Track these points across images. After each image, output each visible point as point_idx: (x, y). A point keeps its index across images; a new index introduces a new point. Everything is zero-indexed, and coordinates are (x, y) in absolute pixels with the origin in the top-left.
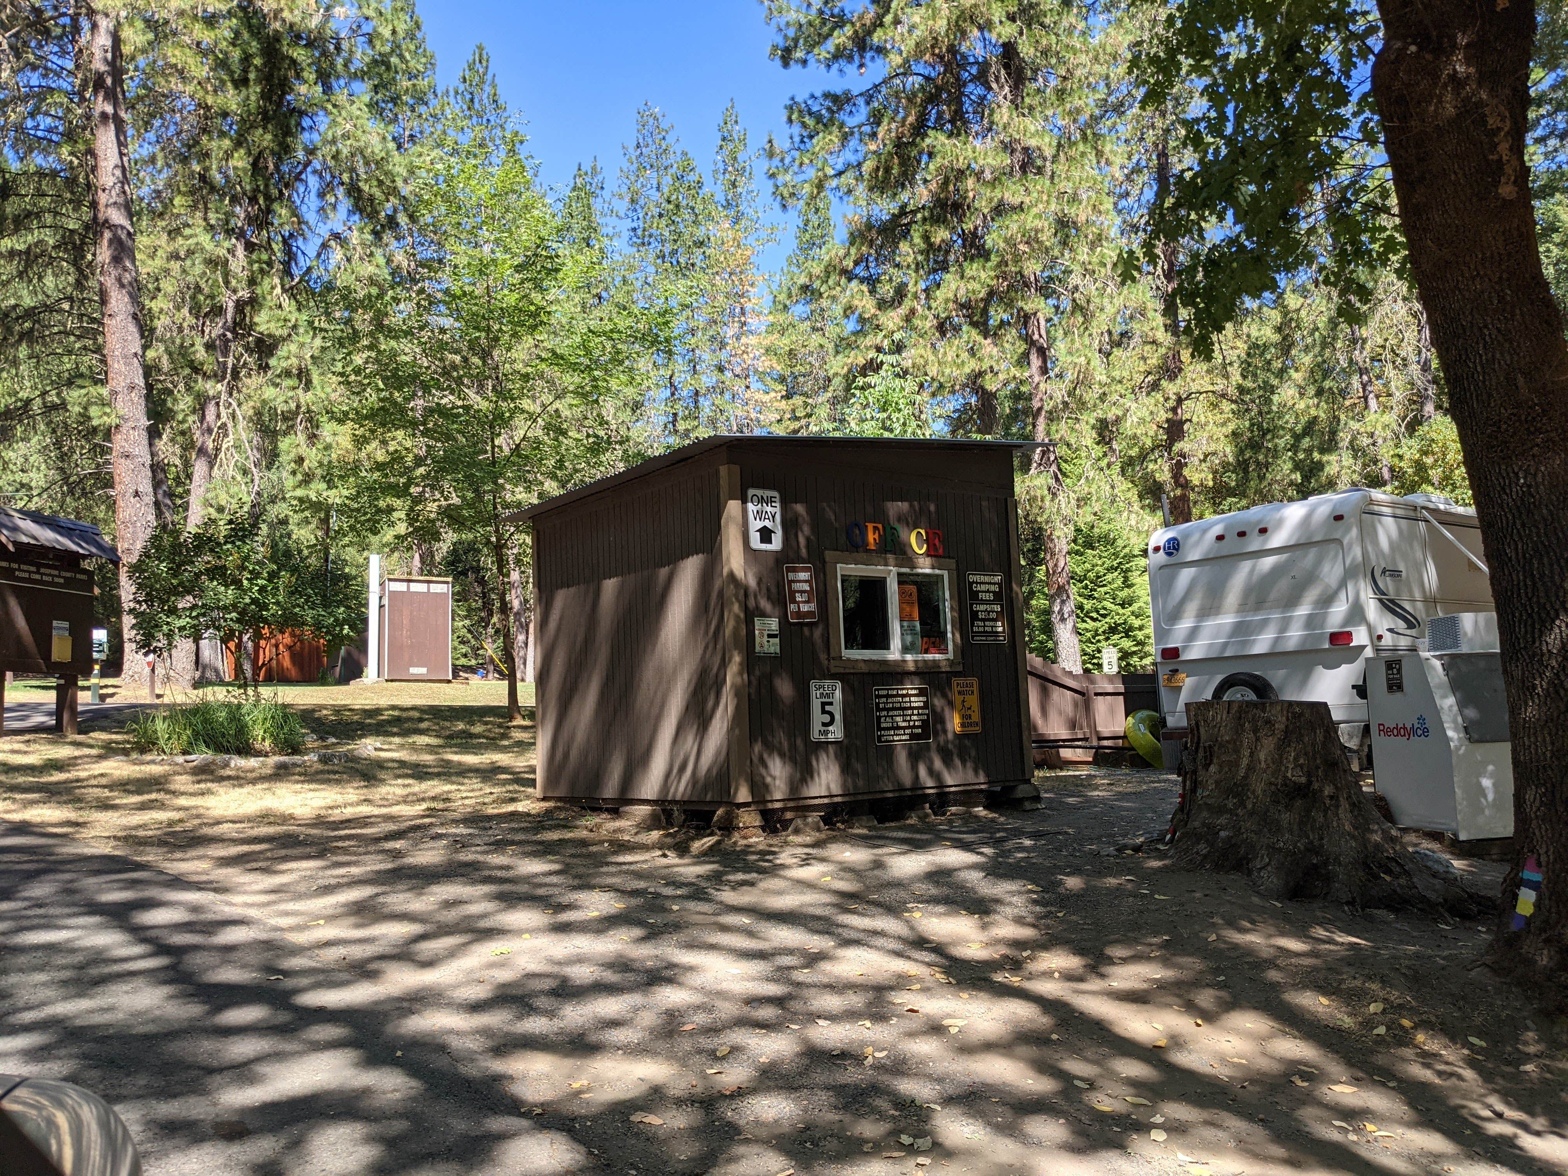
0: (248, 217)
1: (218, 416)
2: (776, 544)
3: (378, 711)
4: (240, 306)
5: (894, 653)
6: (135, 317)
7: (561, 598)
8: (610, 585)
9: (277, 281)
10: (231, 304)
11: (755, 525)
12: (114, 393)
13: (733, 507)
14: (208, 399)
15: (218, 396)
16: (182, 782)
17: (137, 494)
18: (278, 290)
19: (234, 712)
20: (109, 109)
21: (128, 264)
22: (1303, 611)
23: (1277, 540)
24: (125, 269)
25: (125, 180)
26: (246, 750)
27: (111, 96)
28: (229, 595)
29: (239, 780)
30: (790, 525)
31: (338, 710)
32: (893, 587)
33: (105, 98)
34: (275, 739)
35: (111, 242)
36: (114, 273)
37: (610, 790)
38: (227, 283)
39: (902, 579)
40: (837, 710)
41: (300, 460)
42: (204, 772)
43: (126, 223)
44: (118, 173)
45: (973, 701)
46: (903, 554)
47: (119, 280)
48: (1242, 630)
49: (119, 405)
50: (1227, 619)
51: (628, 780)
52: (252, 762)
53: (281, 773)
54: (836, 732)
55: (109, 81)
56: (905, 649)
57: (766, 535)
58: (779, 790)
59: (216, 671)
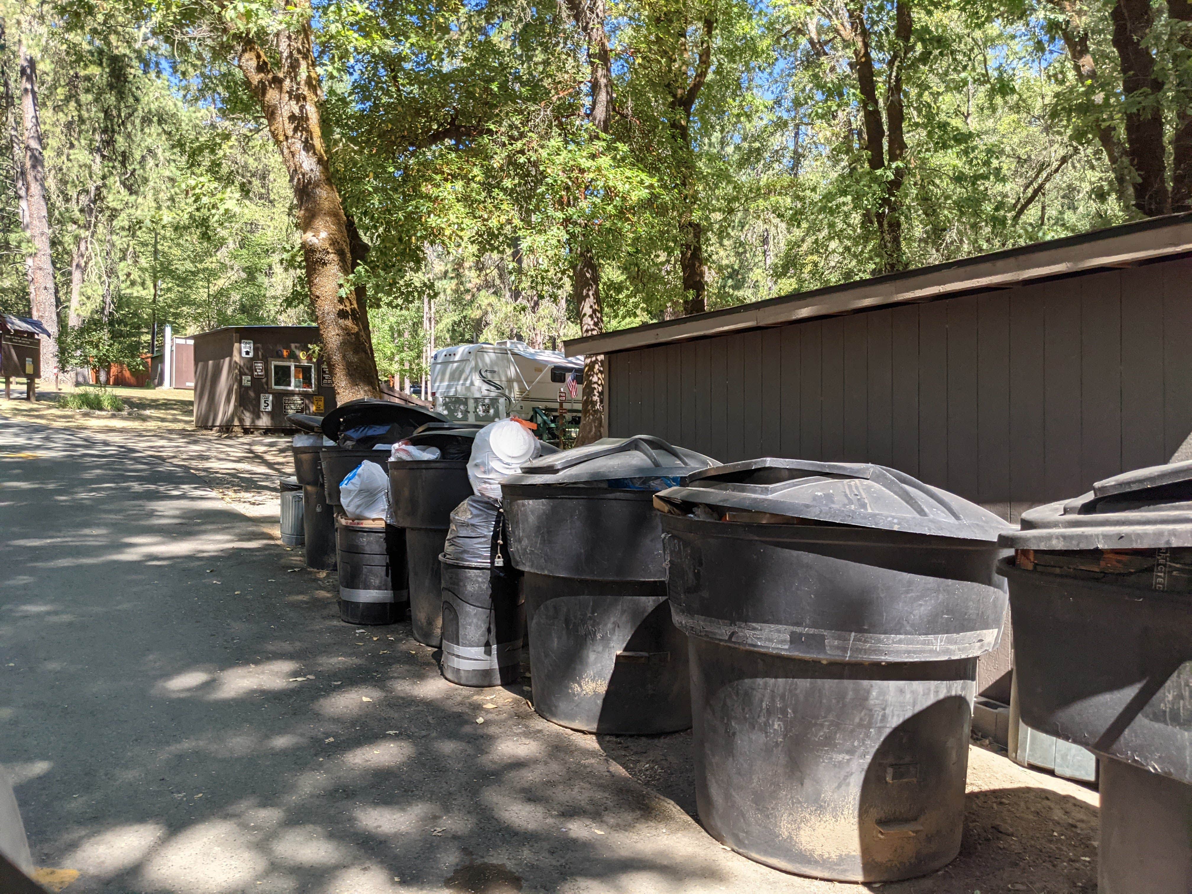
0: (102, 141)
1: (87, 249)
2: (251, 355)
3: (157, 400)
4: (98, 188)
5: (291, 388)
6: (44, 197)
7: (200, 365)
8: (211, 362)
9: (117, 178)
10: (93, 188)
11: (244, 350)
12: (33, 236)
13: (236, 345)
14: (81, 239)
15: (86, 238)
16: (78, 417)
17: (46, 288)
18: (118, 184)
19: (97, 397)
20: (29, 86)
21: (40, 169)
22: (461, 382)
23: (457, 358)
24: (38, 172)
25: (37, 124)
26: (101, 409)
27: (30, 79)
28: (94, 352)
29: (99, 417)
30: (256, 350)
31: (140, 399)
32: (293, 368)
33: (27, 80)
34: (112, 406)
35: (31, 157)
36: (33, 174)
37: (210, 424)
38: (91, 177)
39: (296, 367)
40: (270, 403)
41: (128, 275)
42: (85, 415)
43: (39, 147)
44: (34, 120)
45: (322, 403)
46: (296, 358)
47: (35, 177)
48: (449, 387)
49: (36, 242)
50: (446, 383)
51: (214, 420)
52: (104, 413)
53: (113, 416)
54: (269, 408)
55: (29, 71)
56: (296, 386)
57: (247, 353)
58: (248, 423)
59: (84, 377)
